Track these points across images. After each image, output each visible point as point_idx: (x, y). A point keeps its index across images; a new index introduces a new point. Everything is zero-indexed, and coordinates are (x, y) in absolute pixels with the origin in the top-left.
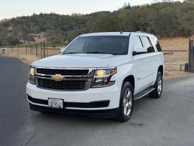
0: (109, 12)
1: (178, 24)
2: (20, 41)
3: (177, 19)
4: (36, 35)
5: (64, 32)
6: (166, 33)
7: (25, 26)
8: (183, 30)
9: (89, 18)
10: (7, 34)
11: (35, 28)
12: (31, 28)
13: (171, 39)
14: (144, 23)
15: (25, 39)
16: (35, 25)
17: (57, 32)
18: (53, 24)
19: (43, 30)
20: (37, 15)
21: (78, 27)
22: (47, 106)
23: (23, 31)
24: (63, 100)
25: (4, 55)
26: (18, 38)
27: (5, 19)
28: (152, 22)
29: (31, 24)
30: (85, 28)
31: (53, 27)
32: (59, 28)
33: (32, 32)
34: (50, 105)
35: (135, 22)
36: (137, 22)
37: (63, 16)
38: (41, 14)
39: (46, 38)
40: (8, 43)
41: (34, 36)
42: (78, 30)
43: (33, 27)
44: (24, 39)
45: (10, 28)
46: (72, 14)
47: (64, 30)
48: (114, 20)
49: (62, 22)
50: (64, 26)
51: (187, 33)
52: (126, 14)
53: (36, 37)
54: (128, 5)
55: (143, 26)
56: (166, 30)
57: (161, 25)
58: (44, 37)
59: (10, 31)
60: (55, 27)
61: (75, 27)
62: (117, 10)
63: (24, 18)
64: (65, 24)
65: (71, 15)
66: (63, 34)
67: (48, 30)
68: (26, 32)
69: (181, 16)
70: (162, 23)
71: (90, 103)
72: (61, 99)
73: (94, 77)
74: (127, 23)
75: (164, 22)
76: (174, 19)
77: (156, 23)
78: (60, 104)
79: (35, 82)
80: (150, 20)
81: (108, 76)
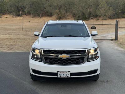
1: (44, 8)
3: (43, 5)
6: (37, 14)
8: (47, 12)
13: (41, 18)
14: (22, 6)
22: (56, 77)
28: (28, 6)
34: (59, 76)
35: (16, 6)
36: (17, 5)
51: (50, 14)
55: (22, 8)
56: (37, 12)
57: (33, 8)
69: (46, 3)
70: (34, 7)
71: (88, 72)
72: (68, 71)
73: (89, 54)
74: (11, 6)
75: (35, 6)
76: (41, 5)
77: (30, 7)
78: (67, 75)
79: (41, 60)
80: (27, 5)
81: (96, 53)
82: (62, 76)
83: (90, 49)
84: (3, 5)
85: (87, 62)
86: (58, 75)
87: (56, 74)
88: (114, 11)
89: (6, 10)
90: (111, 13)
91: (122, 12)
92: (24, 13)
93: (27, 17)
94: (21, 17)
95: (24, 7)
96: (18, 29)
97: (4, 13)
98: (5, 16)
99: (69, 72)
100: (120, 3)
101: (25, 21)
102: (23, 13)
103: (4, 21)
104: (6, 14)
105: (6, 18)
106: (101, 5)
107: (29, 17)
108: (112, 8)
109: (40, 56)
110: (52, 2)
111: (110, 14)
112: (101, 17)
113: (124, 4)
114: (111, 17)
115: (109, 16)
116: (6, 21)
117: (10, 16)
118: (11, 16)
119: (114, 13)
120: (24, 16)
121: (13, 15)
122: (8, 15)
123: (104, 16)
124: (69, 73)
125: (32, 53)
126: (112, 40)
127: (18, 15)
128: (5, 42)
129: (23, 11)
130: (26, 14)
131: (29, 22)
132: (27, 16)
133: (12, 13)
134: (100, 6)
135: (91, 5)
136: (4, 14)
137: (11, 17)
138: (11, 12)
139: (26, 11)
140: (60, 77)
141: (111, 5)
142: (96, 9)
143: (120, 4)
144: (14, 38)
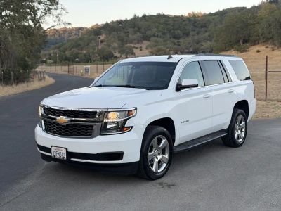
0: (244, 8)
2: (115, 55)
4: (137, 46)
5: (176, 41)
7: (122, 34)
9: (213, 19)
10: (97, 45)
11: (135, 37)
12: (130, 36)
15: (121, 52)
16: (135, 32)
17: (165, 41)
18: (160, 29)
19: (146, 38)
20: (138, 17)
21: (196, 32)
22: (50, 154)
23: (119, 40)
24: (67, 149)
25: (86, 76)
26: (112, 51)
27: (97, 25)
29: (130, 30)
30: (207, 34)
31: (160, 34)
32: (168, 35)
33: (131, 42)
37: (176, 17)
38: (144, 16)
39: (150, 50)
40: (99, 58)
41: (134, 47)
42: (196, 37)
43: (133, 35)
44: (119, 52)
45: (102, 38)
46: (189, 14)
47: (177, 37)
48: (249, 21)
49: (173, 26)
50: (176, 32)
53: (137, 48)
58: (147, 48)
59: (102, 42)
60: (164, 34)
61: (192, 33)
62: (257, 5)
63: (120, 22)
64: (177, 29)
65: (187, 15)
66: (175, 44)
67: (153, 39)
68: (123, 42)
72: (64, 148)
73: (104, 121)
74: (270, 25)
78: (63, 155)
81: (122, 120)
83: (106, 110)
84: (255, 24)
85: (100, 135)
86: (52, 152)
87: (49, 150)
89: (259, 36)
97: (256, 41)
105: (258, 51)
116: (255, 59)
117: (267, 47)
118: (270, 46)
121: (274, 44)
124: (65, 151)
133: (270, 41)
136: (255, 43)
137: (268, 49)
140: (55, 156)
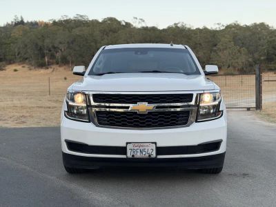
14: (50, 46)
28: (63, 45)
34: (129, 155)
35: (37, 45)
36: (40, 44)
48: (4, 41)
52: (21, 32)
54: (20, 19)
55: (50, 51)
56: (83, 57)
57: (75, 50)
69: (102, 40)
70: (77, 48)
71: (199, 145)
72: (153, 143)
73: (201, 105)
75: (79, 46)
76: (93, 44)
77: (69, 47)
78: (150, 151)
79: (89, 119)
80: (60, 43)
81: (216, 103)
82: (138, 155)
83: (202, 92)
84: (9, 44)
85: (196, 122)
86: (128, 152)
88: (251, 56)
89: (15, 55)
90: (243, 59)
91: (267, 59)
92: (55, 61)
93: (61, 69)
94: (48, 68)
95: (54, 47)
96: (41, 92)
97: (10, 60)
98: (13, 67)
99: (154, 145)
100: (264, 39)
101: (55, 77)
102: (51, 61)
103: (10, 77)
104: (14, 63)
105: (15, 70)
106: (221, 43)
107: (65, 69)
108: (246, 50)
109: (85, 110)
110: (115, 37)
111: (240, 63)
112: (223, 68)
113: (271, 42)
114: (245, 69)
115: (240, 67)
116: (14, 77)
117: (23, 67)
118: (27, 66)
119: (250, 60)
120: (54, 66)
121: (31, 64)
122: (19, 65)
123: (229, 67)
124: (154, 147)
125: (67, 103)
126: (249, 109)
127: (42, 65)
128: (10, 112)
129: (53, 56)
130: (57, 64)
131: (65, 79)
132: (60, 66)
133: (27, 61)
134: (219, 46)
135: (200, 44)
137: (25, 69)
138: (26, 59)
139: (58, 55)
140: (133, 156)
141: (243, 43)
142: (211, 52)
143: (262, 40)
144: (30, 105)
